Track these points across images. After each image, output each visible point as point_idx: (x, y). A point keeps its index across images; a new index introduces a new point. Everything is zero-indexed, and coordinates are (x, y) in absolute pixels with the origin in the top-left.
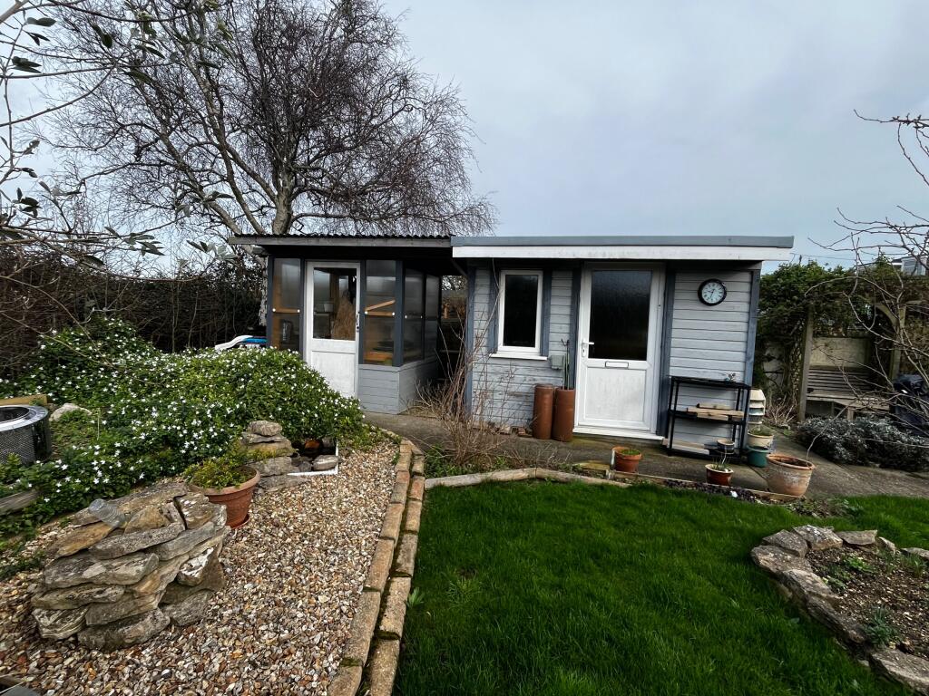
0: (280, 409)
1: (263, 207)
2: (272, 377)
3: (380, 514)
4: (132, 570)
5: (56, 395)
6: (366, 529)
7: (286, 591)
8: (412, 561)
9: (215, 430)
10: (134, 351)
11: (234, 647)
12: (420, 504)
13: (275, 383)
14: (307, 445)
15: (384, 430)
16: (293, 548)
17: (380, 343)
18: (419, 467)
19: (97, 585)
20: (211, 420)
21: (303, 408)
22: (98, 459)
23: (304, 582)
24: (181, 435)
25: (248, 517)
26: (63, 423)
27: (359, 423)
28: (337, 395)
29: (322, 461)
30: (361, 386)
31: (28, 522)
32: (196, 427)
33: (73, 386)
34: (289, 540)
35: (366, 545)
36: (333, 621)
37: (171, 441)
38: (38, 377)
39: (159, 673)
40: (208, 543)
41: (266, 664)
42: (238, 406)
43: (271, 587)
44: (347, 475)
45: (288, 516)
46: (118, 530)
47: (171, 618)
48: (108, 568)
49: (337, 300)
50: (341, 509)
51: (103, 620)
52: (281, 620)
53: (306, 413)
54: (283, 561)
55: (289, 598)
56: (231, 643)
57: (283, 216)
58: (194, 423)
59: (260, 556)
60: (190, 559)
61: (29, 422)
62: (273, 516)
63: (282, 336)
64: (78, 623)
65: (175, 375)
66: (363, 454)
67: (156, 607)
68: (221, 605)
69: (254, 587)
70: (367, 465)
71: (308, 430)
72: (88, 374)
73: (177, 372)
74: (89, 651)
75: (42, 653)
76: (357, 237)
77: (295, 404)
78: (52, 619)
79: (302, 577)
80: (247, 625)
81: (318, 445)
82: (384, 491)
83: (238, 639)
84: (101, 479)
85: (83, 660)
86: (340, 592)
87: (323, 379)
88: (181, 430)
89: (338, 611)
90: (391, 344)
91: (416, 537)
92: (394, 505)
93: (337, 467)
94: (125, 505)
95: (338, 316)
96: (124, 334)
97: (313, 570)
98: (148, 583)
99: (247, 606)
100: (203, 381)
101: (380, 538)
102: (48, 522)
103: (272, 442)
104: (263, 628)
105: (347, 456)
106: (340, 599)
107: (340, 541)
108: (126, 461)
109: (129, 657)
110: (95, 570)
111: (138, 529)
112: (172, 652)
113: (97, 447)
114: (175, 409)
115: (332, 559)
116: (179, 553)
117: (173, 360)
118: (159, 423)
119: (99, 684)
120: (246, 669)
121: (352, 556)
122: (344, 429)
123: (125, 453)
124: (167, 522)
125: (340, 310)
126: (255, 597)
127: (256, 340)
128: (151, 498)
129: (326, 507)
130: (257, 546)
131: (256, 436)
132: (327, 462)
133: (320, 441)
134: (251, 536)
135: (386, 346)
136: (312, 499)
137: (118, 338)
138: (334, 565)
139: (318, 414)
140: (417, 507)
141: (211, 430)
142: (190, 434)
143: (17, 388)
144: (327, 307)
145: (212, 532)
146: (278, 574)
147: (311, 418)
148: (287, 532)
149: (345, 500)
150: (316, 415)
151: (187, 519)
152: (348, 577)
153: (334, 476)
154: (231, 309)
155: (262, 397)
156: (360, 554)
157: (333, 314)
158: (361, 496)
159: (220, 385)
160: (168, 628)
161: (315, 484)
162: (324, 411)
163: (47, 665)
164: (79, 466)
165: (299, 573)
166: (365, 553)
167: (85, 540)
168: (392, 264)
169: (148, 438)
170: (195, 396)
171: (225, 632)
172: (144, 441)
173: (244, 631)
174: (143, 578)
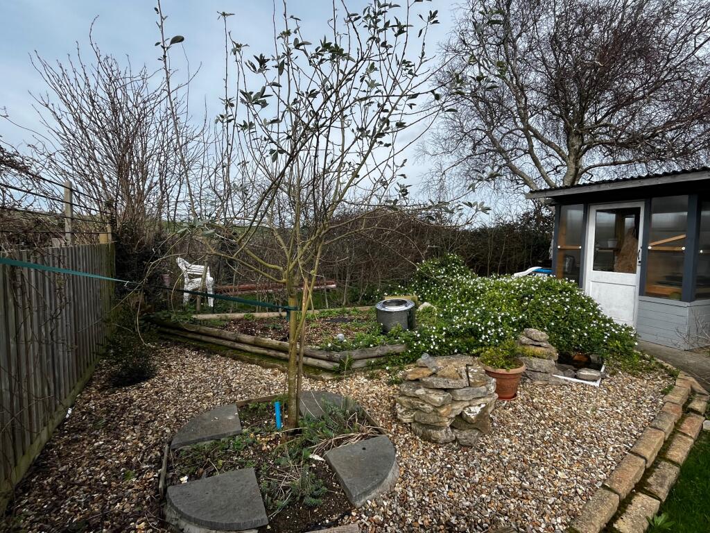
0: (553, 324)
1: (558, 166)
2: (550, 299)
3: (635, 433)
4: (438, 398)
5: (422, 297)
6: (616, 439)
7: (533, 456)
8: (666, 487)
9: (502, 331)
10: (462, 275)
11: (489, 473)
12: (691, 441)
13: (551, 303)
14: (576, 358)
15: (659, 361)
16: (545, 428)
17: (666, 277)
18: (698, 405)
19: (421, 400)
20: (501, 323)
21: (575, 326)
22: (434, 335)
23: (549, 456)
24: (480, 330)
25: (516, 395)
26: (424, 313)
27: (631, 349)
28: (610, 321)
29: (585, 372)
30: (641, 316)
31: (401, 361)
32: (490, 326)
33: (430, 293)
34: (543, 422)
35: (613, 452)
36: (568, 496)
37: (474, 332)
38: (415, 286)
39: (446, 465)
40: (482, 400)
41: (508, 496)
42: (521, 317)
43: (523, 448)
44: (609, 390)
45: (546, 404)
46: (434, 374)
47: (456, 437)
48: (427, 392)
49: (623, 238)
50: (595, 415)
51: (422, 421)
52: (525, 473)
53: (576, 331)
54: (536, 435)
55: (534, 461)
56: (488, 470)
57: (573, 171)
58: (489, 323)
59: (519, 424)
60: (470, 406)
61: (406, 308)
62: (534, 401)
63: (565, 268)
64: (412, 418)
65: (483, 291)
66: (630, 377)
67: (448, 426)
68: (486, 444)
69: (510, 443)
70: (632, 387)
71: (578, 346)
72: (438, 286)
73: (484, 289)
74: (416, 435)
75: (397, 426)
76: (648, 177)
77: (567, 322)
78: (403, 410)
79: (548, 452)
80: (501, 465)
81: (585, 359)
82: (645, 414)
83: (493, 469)
84: (434, 347)
85: (412, 439)
86: (579, 478)
87: (597, 305)
88: (480, 327)
89: (573, 490)
90: (680, 279)
91: (677, 469)
92: (653, 430)
93: (599, 381)
94: (440, 362)
95: (621, 252)
96: (457, 263)
97: (558, 451)
98: (445, 410)
99: (503, 453)
100: (499, 297)
101: (629, 451)
102: (409, 364)
103: (540, 346)
104: (512, 472)
105: (612, 375)
106: (577, 482)
107: (588, 440)
108: (448, 339)
109: (432, 448)
110: (420, 392)
111: (444, 377)
112: (454, 457)
113: (434, 328)
114: (478, 313)
115: (577, 450)
116: (463, 399)
117: (483, 281)
118: (468, 320)
119: (417, 454)
120: (495, 491)
121: (597, 455)
122: (614, 351)
123: (448, 335)
124: (459, 378)
125: (624, 246)
126: (510, 450)
127: (543, 271)
128: (453, 361)
129: (580, 409)
130: (518, 417)
131: (527, 339)
132: (589, 374)
133: (588, 356)
134: (516, 409)
135: (674, 280)
136: (569, 399)
137: (454, 266)
138: (577, 455)
139: (588, 333)
140: (686, 442)
141: (500, 330)
142: (486, 330)
143: (406, 291)
144: (610, 244)
145: (485, 393)
146: (530, 442)
147: (581, 336)
148: (543, 416)
149: (600, 409)
150: (586, 334)
151: (471, 380)
152: (589, 470)
153: (595, 387)
154: (529, 247)
155: (539, 313)
156: (606, 457)
157: (617, 250)
158: (619, 411)
159: (511, 300)
160: (454, 442)
161: (575, 389)
162: (593, 332)
163: (398, 433)
164: (425, 337)
165: (546, 448)
166: (611, 459)
167: (419, 374)
168: (684, 199)
169: (461, 328)
170: (494, 306)
171: (485, 461)
172: (459, 330)
173: (498, 467)
174: (442, 406)
